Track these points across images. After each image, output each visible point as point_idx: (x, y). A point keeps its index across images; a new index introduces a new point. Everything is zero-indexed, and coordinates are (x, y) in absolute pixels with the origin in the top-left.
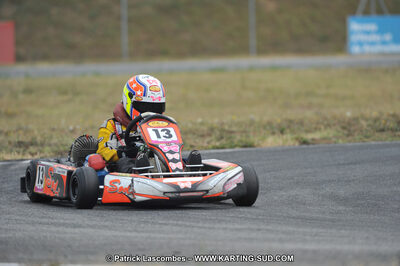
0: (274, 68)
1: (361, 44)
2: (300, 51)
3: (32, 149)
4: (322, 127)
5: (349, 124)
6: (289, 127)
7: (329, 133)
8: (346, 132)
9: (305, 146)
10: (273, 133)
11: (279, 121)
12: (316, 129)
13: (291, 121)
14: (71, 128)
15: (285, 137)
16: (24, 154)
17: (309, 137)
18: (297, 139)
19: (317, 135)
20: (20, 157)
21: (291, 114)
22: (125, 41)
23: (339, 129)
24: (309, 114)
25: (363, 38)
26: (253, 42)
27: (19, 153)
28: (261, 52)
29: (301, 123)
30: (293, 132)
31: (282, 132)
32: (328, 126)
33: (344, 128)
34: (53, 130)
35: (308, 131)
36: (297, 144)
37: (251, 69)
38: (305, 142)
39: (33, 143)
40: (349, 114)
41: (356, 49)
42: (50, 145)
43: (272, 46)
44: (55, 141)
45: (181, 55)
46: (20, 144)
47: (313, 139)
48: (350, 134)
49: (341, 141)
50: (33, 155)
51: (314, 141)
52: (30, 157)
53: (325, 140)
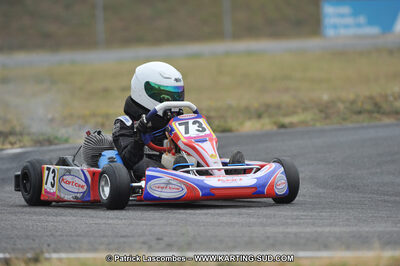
0: (249, 53)
1: (335, 27)
2: (276, 35)
3: (12, 139)
4: (300, 110)
5: (327, 107)
6: (266, 111)
7: (307, 116)
8: (323, 115)
9: (282, 130)
10: (250, 118)
11: (256, 105)
12: (294, 113)
13: (268, 106)
14: (50, 116)
15: (262, 121)
16: (3, 144)
17: (287, 120)
18: (275, 123)
19: (295, 119)
21: (269, 98)
23: (316, 112)
24: (286, 99)
25: (337, 21)
26: (228, 27)
28: (237, 36)
29: (278, 107)
30: (271, 116)
31: (259, 116)
32: (305, 109)
33: (321, 111)
35: (286, 115)
36: (275, 128)
37: (227, 54)
38: (283, 126)
39: (12, 133)
40: (325, 97)
41: (330, 32)
42: (28, 134)
43: (249, 31)
44: (34, 130)
45: (156, 42)
47: (291, 123)
48: (327, 117)
49: (318, 125)
50: (12, 144)
51: (292, 125)
52: (9, 146)
53: (303, 123)
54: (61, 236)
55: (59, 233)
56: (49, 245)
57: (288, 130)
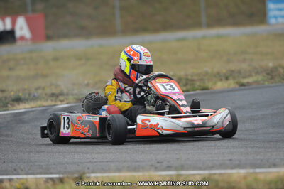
0: (219, 36)
1: (276, 17)
2: (236, 23)
3: (61, 98)
4: (254, 74)
5: (272, 71)
6: (231, 75)
7: (259, 78)
8: (269, 77)
9: (242, 88)
10: (221, 80)
11: (224, 71)
12: (250, 76)
13: (233, 71)
14: (86, 82)
15: (229, 82)
16: (56, 101)
17: (245, 81)
18: (237, 83)
19: (250, 80)
20: (53, 103)
21: (233, 66)
22: (118, 22)
23: (265, 75)
24: (244, 66)
25: (277, 13)
26: (204, 19)
27: (52, 100)
28: (209, 26)
29: (239, 72)
30: (234, 78)
31: (227, 79)
32: (257, 73)
33: (268, 74)
34: (74, 84)
35: (244, 78)
36: (237, 87)
37: (204, 37)
38: (243, 85)
39: (61, 94)
40: (271, 65)
41: (273, 21)
42: (72, 95)
43: (217, 22)
44: (76, 91)
45: (156, 30)
46: (53, 95)
47: (248, 83)
48: (272, 78)
49: (266, 83)
50: (62, 101)
51: (249, 84)
52: (59, 103)
53: (256, 82)
54: (95, 162)
55: (95, 160)
56: (88, 168)
57: (246, 87)
